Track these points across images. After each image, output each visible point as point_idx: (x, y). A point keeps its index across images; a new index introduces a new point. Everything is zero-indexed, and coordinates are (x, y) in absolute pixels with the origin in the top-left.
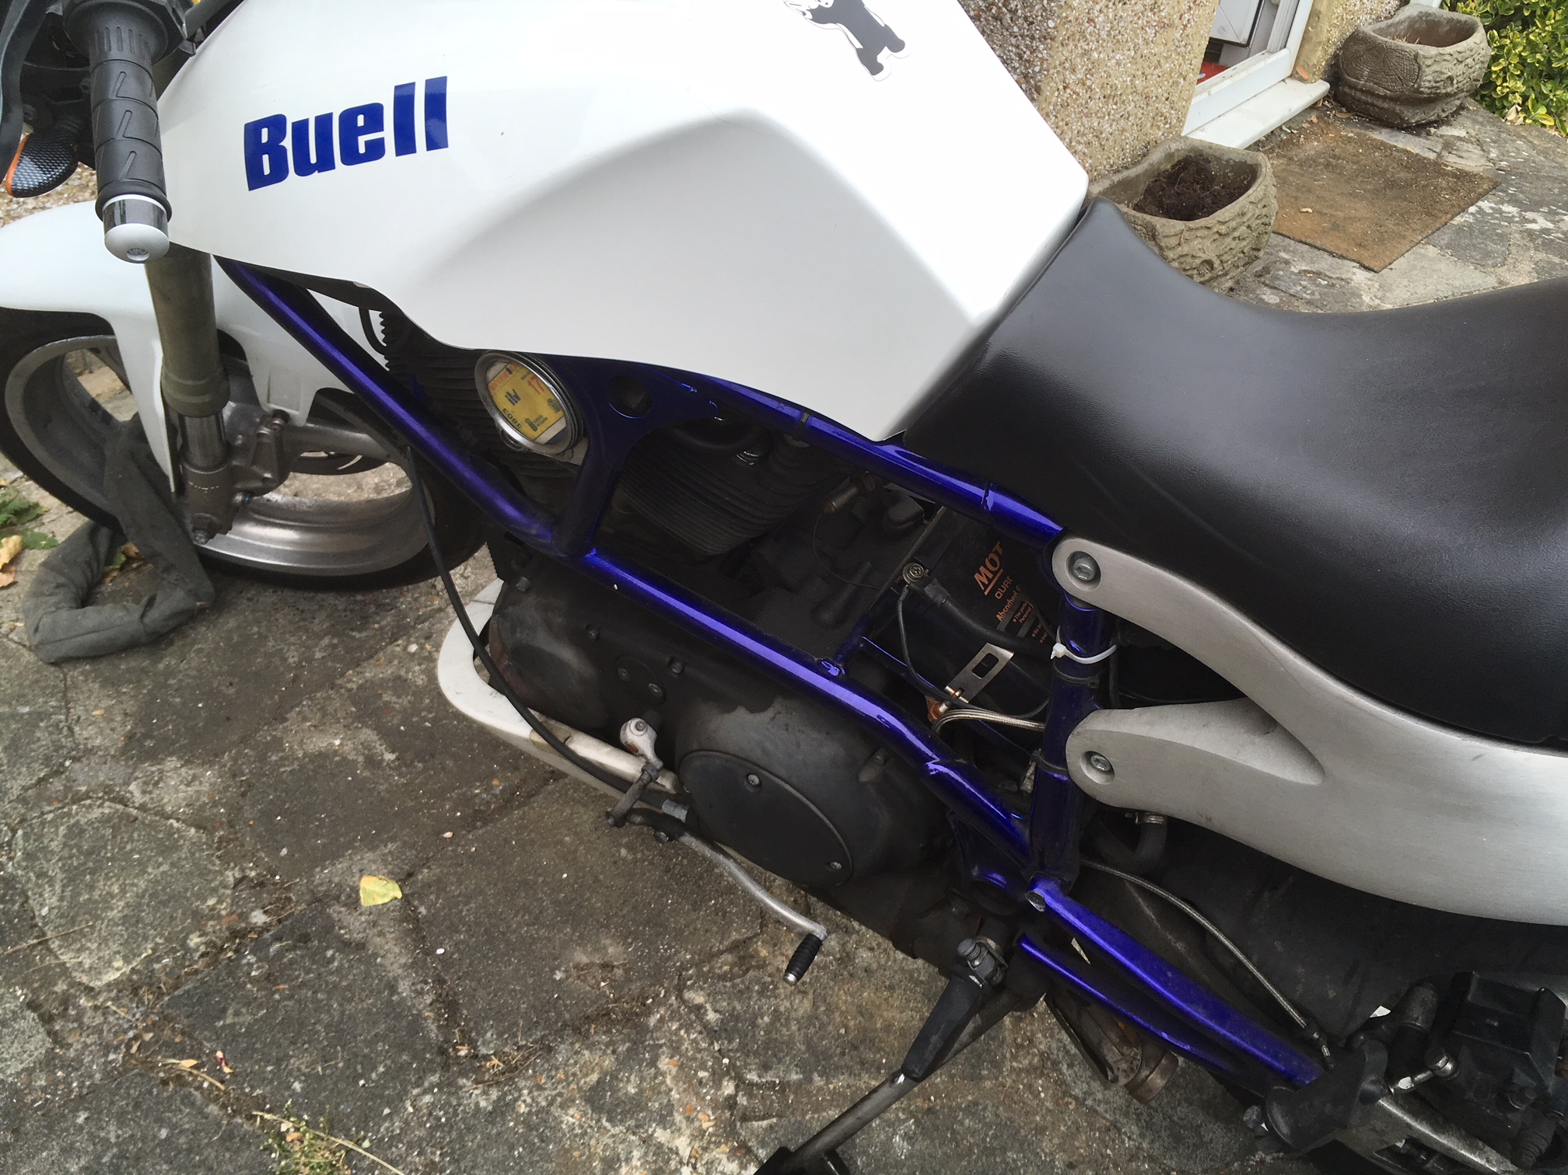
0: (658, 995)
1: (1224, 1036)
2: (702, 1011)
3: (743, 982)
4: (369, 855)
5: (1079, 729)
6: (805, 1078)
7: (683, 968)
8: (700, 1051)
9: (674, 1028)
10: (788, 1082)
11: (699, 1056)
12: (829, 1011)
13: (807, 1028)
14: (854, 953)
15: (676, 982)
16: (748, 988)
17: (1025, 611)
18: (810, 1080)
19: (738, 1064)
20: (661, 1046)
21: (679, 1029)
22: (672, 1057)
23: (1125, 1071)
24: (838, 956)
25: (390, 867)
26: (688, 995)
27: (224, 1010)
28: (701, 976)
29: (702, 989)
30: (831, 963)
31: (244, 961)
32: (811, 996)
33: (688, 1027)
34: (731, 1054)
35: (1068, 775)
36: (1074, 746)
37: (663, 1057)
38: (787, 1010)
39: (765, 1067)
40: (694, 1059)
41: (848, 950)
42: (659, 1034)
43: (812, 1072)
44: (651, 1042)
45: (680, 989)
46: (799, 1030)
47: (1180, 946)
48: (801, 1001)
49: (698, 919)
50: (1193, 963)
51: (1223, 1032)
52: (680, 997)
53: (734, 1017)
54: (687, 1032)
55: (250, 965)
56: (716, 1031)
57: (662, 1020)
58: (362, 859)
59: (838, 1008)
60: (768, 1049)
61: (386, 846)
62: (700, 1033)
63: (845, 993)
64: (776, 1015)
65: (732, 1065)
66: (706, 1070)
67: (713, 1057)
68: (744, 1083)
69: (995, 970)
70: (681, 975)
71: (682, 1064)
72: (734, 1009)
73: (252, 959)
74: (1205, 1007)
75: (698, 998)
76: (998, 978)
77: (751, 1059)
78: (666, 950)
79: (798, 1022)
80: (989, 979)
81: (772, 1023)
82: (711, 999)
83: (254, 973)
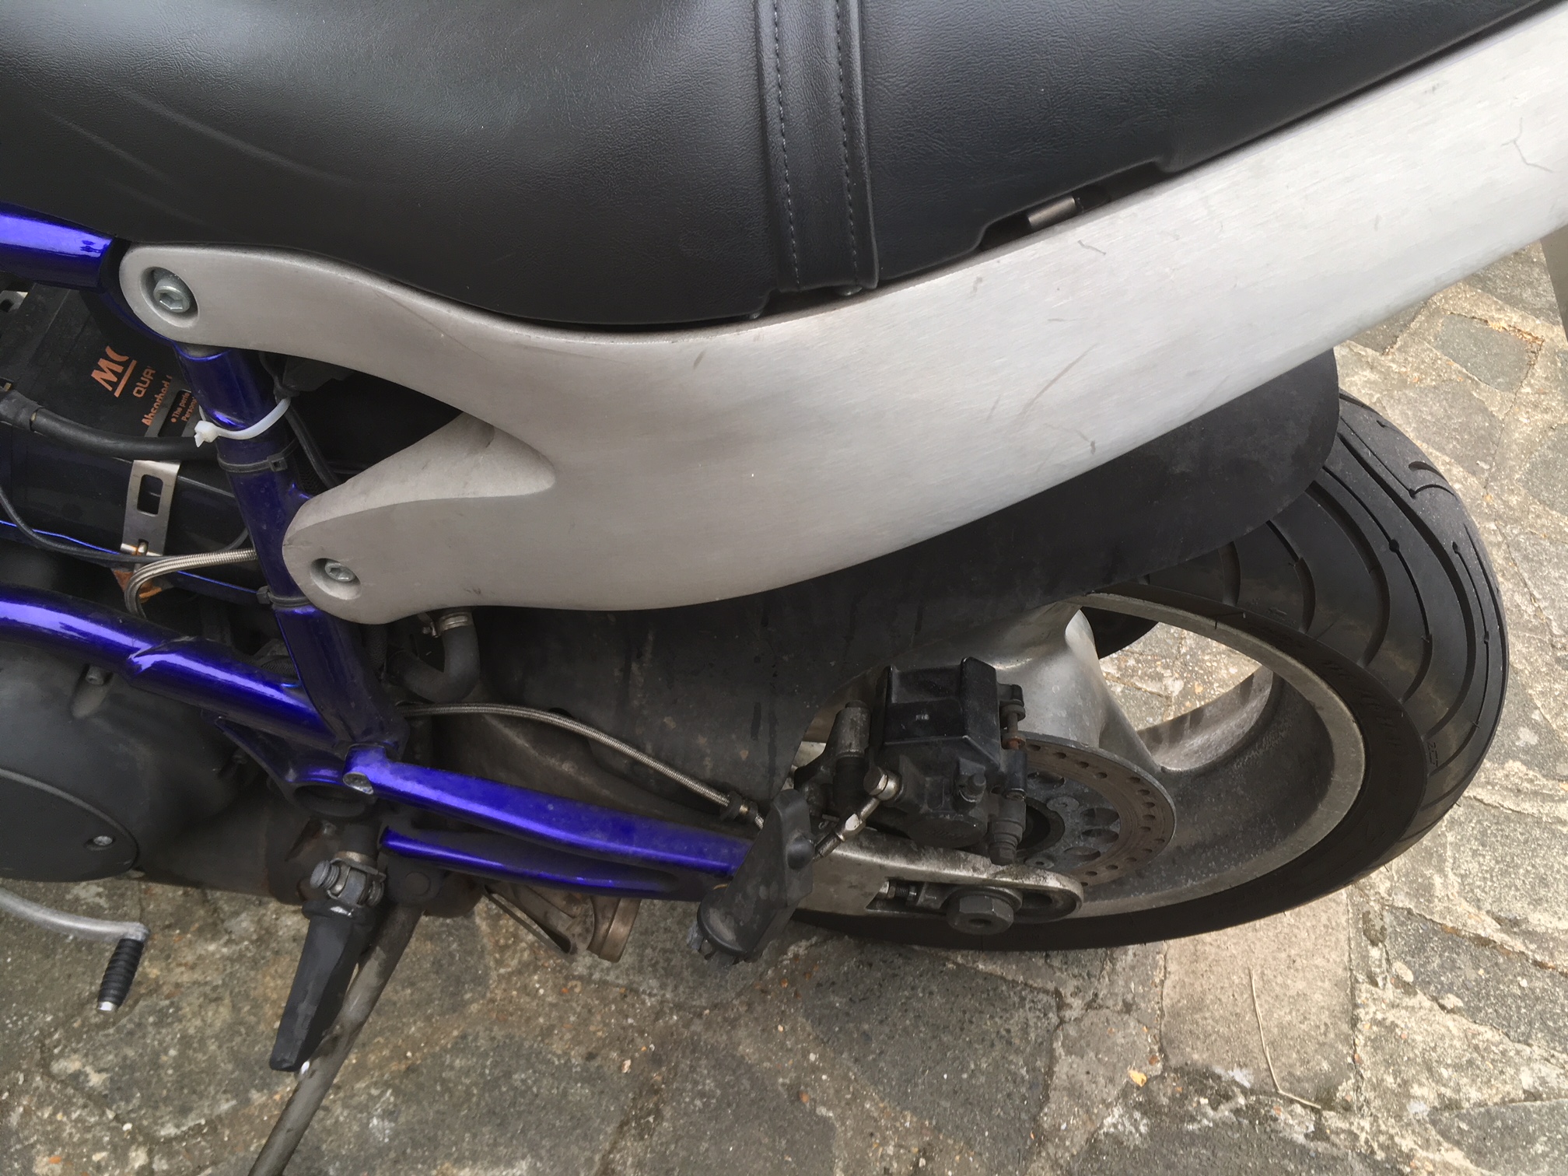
0: (15, 1084)
1: (635, 853)
2: (82, 1078)
3: (130, 1020)
6: (240, 1103)
7: (46, 1034)
8: (88, 1129)
9: (46, 1115)
10: (219, 1117)
11: (89, 1136)
12: (256, 1006)
13: (231, 1040)
14: (276, 925)
15: (38, 1056)
16: (139, 1025)
17: (188, 404)
18: (247, 1102)
19: (145, 1123)
20: (33, 1146)
21: (54, 1113)
22: (51, 1153)
23: (580, 935)
24: (255, 937)
26: (56, 1067)
28: (72, 1035)
29: (75, 1051)
30: (247, 948)
32: (227, 1001)
33: (66, 1106)
34: (133, 1115)
35: (311, 604)
36: (295, 559)
37: (39, 1159)
38: (199, 1030)
39: (184, 1111)
40: (83, 1142)
41: (266, 925)
42: (26, 1132)
43: (247, 1091)
44: (18, 1147)
45: (45, 1066)
46: (220, 1047)
47: (567, 767)
48: (216, 1012)
49: (53, 966)
50: (587, 780)
51: (632, 849)
52: (48, 1075)
53: (127, 1066)
54: (67, 1113)
56: (106, 1096)
57: (27, 1112)
59: (266, 999)
60: (182, 1088)
62: (85, 1106)
63: (273, 978)
64: (185, 1042)
65: (138, 1129)
66: (103, 1149)
67: (109, 1129)
68: (158, 1143)
69: (368, 886)
70: (43, 1045)
71: (68, 1155)
72: (125, 1058)
74: (603, 829)
75: (71, 1065)
76: (376, 894)
77: (164, 1110)
78: (15, 1023)
79: (216, 1037)
81: (182, 1054)
82: (91, 1058)
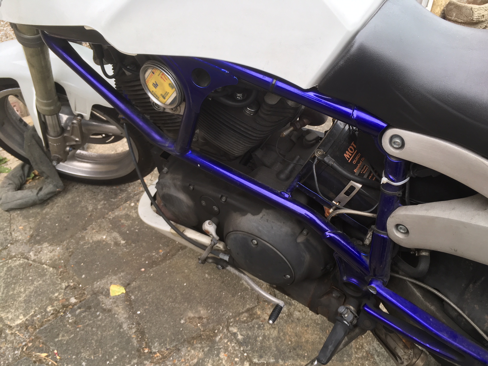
0: (219, 329)
1: (456, 345)
2: (236, 335)
3: (251, 324)
4: (114, 277)
5: (393, 214)
6: (276, 361)
7: (229, 318)
8: (235, 350)
9: (226, 341)
10: (270, 363)
11: (235, 352)
12: (284, 334)
13: (276, 341)
14: (293, 313)
15: (226, 324)
16: (253, 326)
17: (365, 169)
18: (278, 362)
19: (250, 355)
20: (221, 349)
21: (228, 342)
22: (225, 353)
23: (406, 359)
24: (287, 314)
25: (121, 281)
26: (231, 329)
27: (58, 335)
28: (236, 322)
29: (236, 326)
30: (284, 316)
31: (67, 316)
32: (277, 329)
33: (231, 341)
34: (248, 352)
35: (387, 235)
36: (391, 222)
37: (221, 353)
38: (268, 335)
39: (261, 357)
40: (233, 353)
41: (291, 312)
42: (220, 344)
43: (278, 359)
44: (217, 347)
45: (228, 327)
46: (273, 342)
47: (433, 308)
48: (274, 331)
49: (234, 300)
50: (439, 315)
51: (455, 344)
52: (228, 329)
53: (248, 337)
54: (231, 343)
55: (69, 318)
56: (241, 343)
57: (221, 338)
58: (111, 279)
59: (287, 334)
60: (261, 350)
61: (120, 274)
62: (236, 343)
63: (290, 328)
64: (264, 337)
65: (248, 356)
66: (238, 358)
67: (241, 353)
68: (253, 363)
69: (354, 319)
70: (228, 321)
71: (229, 355)
72: (248, 334)
73: (69, 315)
74: (447, 333)
75: (235, 330)
76: (355, 322)
77: (255, 354)
78: (222, 312)
79: (273, 339)
80: (351, 322)
81: (263, 340)
82: (240, 331)
83: (70, 321)
